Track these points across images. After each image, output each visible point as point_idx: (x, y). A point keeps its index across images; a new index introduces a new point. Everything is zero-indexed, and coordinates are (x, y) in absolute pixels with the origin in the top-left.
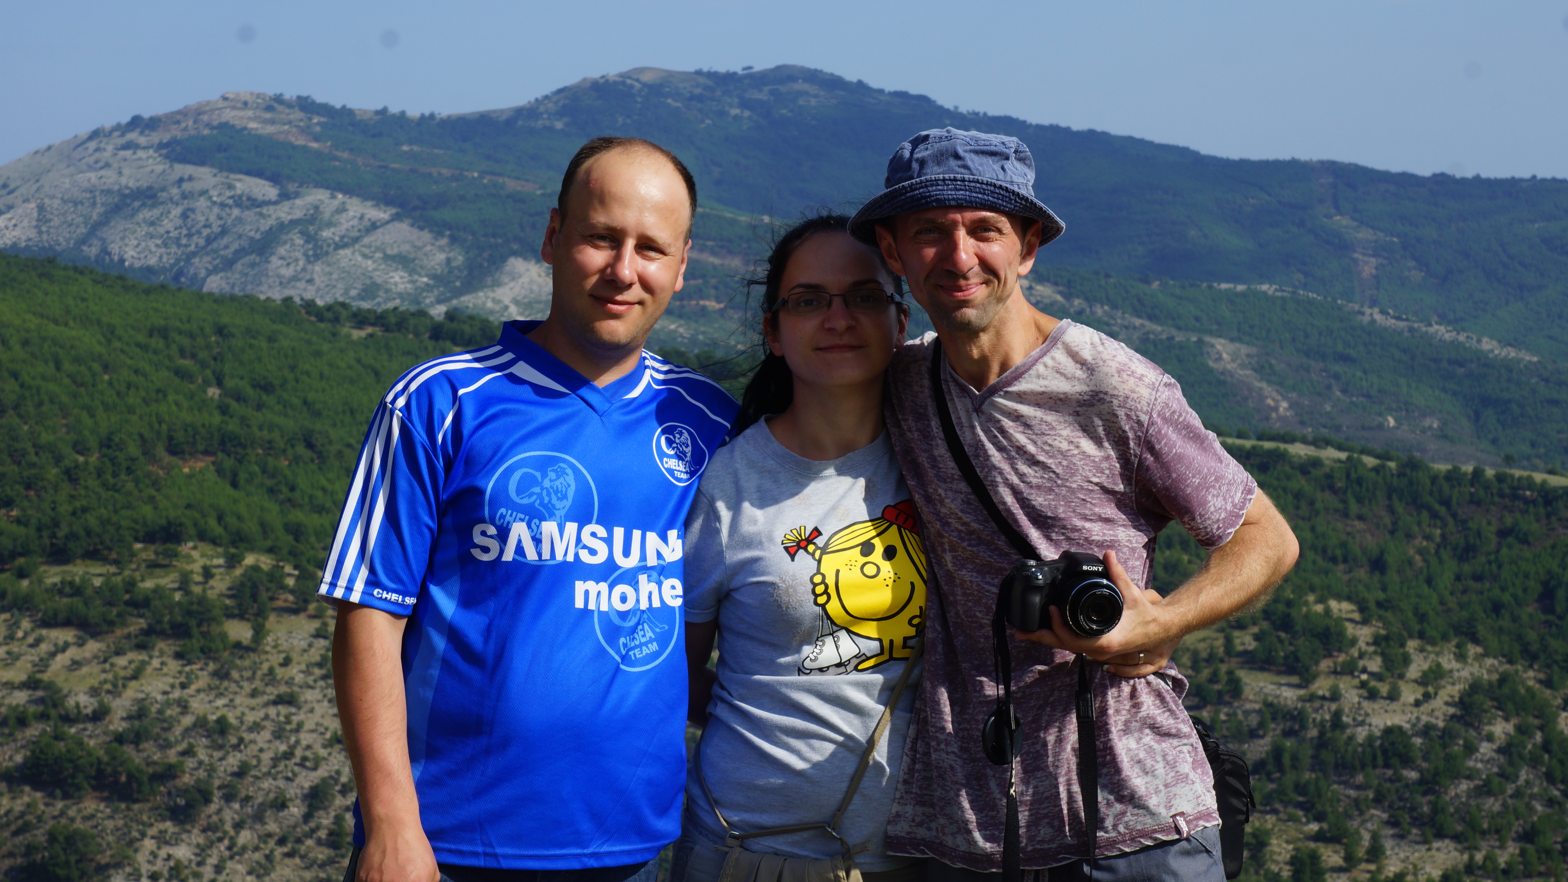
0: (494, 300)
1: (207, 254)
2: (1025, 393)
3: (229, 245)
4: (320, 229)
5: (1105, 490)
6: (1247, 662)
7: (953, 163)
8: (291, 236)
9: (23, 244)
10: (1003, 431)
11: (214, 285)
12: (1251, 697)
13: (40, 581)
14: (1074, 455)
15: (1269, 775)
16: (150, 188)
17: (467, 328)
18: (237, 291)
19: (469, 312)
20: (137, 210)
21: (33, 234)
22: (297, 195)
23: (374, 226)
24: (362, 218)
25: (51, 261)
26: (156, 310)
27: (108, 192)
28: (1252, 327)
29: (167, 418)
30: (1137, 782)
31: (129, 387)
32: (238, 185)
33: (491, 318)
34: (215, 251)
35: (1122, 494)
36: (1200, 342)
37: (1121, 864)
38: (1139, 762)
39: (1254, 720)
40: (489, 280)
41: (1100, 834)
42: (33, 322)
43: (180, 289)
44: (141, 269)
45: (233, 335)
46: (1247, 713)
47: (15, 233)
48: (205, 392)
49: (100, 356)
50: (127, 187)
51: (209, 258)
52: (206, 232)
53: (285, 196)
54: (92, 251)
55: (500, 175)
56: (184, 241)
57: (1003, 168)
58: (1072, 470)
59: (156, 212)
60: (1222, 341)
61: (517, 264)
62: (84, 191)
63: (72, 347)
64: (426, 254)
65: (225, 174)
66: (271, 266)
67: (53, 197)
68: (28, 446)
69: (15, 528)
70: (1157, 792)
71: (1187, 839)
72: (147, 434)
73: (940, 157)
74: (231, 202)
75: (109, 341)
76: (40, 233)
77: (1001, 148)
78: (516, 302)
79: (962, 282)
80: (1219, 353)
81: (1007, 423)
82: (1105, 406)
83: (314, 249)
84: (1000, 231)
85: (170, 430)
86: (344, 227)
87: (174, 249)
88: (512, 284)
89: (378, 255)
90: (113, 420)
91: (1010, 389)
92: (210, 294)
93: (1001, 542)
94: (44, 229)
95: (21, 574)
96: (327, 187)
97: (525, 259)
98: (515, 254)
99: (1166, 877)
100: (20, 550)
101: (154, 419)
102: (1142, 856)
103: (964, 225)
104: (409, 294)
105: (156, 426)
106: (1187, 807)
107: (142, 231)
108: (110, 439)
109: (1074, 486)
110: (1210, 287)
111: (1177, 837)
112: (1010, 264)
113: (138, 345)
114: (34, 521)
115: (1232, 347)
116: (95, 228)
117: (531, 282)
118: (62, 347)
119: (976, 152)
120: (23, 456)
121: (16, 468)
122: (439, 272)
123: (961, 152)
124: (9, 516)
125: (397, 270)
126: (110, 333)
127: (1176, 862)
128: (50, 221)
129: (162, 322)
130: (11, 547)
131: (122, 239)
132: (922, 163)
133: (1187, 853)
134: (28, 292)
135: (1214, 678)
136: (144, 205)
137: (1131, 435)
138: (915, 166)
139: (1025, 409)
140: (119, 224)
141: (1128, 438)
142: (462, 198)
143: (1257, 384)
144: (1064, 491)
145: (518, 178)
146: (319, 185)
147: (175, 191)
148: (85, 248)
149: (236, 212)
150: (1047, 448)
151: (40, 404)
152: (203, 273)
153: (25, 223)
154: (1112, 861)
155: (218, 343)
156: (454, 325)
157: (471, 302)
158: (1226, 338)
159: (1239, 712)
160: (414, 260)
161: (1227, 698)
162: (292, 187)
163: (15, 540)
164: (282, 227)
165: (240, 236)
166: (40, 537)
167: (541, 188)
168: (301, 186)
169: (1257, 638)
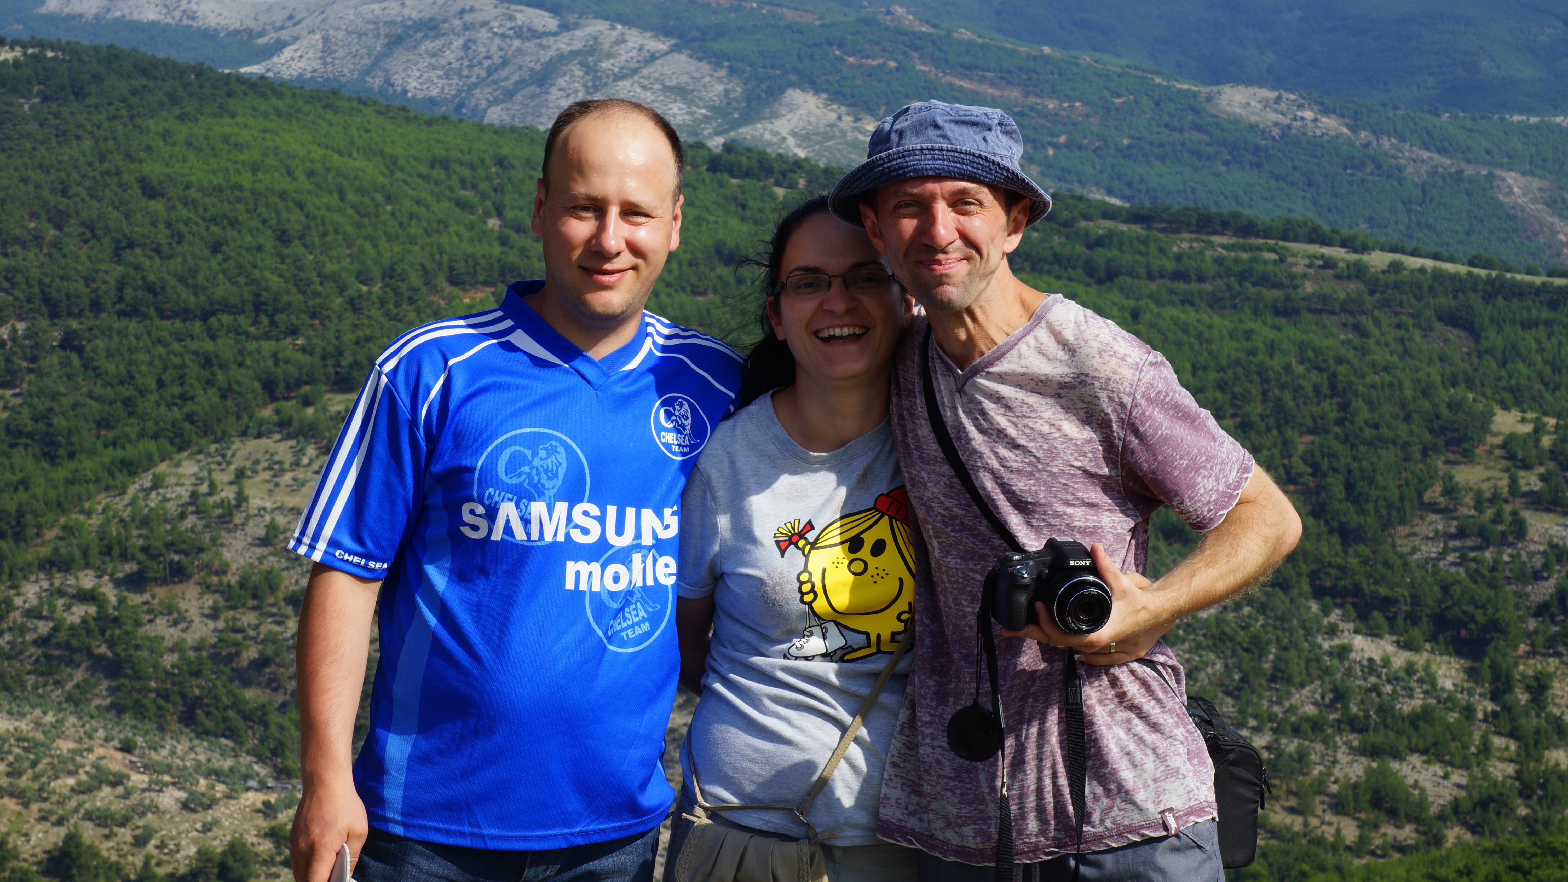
0: (772, 132)
1: (488, 85)
2: (1006, 374)
3: (510, 76)
4: (600, 60)
5: (1088, 474)
6: (1532, 503)
7: (931, 132)
8: (570, 67)
9: (309, 76)
10: (984, 413)
11: (495, 116)
12: (1536, 538)
13: (325, 409)
14: (1055, 439)
15: (1552, 618)
16: (432, 19)
17: (744, 160)
18: (517, 122)
19: (747, 144)
20: (419, 42)
21: (317, 65)
22: (577, 26)
23: (653, 57)
24: (640, 49)
25: (335, 92)
26: (438, 141)
27: (392, 23)
28: (1545, 160)
29: (448, 248)
30: (1127, 775)
31: (411, 218)
32: (519, 16)
33: (769, 150)
34: (496, 82)
35: (1108, 478)
36: (1491, 175)
37: (1108, 860)
38: (1128, 754)
39: (1538, 562)
40: (767, 111)
41: (1086, 828)
42: (318, 153)
43: (461, 121)
44: (423, 99)
45: (513, 167)
46: (1531, 554)
47: (300, 64)
48: (485, 223)
49: (383, 186)
50: (410, 19)
51: (489, 90)
52: (487, 63)
53: (565, 27)
54: (375, 82)
55: (779, 5)
56: (465, 73)
57: (985, 139)
58: (1053, 454)
59: (438, 43)
60: (1513, 174)
61: (795, 96)
62: (369, 22)
63: (356, 178)
64: (704, 86)
65: (506, 5)
66: (551, 97)
67: (337, 28)
68: (313, 275)
69: (299, 356)
70: (1146, 786)
71: (1177, 836)
72: (429, 264)
73: (919, 128)
74: (511, 32)
75: (392, 172)
76: (325, 64)
77: (983, 119)
78: (794, 134)
79: (941, 256)
80: (1509, 187)
81: (988, 405)
82: (1087, 388)
83: (594, 80)
84: (981, 204)
85: (451, 260)
86: (625, 57)
87: (455, 81)
88: (790, 116)
89: (657, 86)
90: (395, 249)
91: (991, 370)
92: (491, 125)
93: (984, 527)
94: (329, 60)
95: (307, 402)
96: (607, 19)
97: (803, 90)
98: (793, 85)
99: (1154, 875)
100: (305, 378)
101: (435, 250)
102: (1129, 852)
103: (944, 198)
104: (688, 126)
105: (438, 257)
106: (1177, 803)
107: (424, 62)
108: (392, 269)
109: (1055, 470)
110: (1502, 119)
111: (1164, 833)
112: (993, 239)
113: (421, 176)
114: (318, 349)
115: (1523, 180)
116: (378, 60)
117: (810, 113)
118: (346, 178)
119: (957, 122)
120: (308, 285)
121: (301, 297)
122: (717, 103)
123: (940, 121)
124: (294, 345)
125: (675, 101)
126: (393, 164)
127: (1164, 858)
128: (335, 52)
129: (444, 153)
130: (296, 375)
131: (405, 70)
132: (901, 134)
133: (1177, 850)
134: (313, 123)
135: (1497, 519)
136: (426, 36)
137: (1113, 417)
138: (894, 137)
139: (1006, 390)
140: (401, 56)
141: (1110, 421)
142: (740, 29)
143: (1550, 219)
144: (1045, 476)
145: (797, 9)
146: (598, 16)
147: (457, 22)
148: (369, 79)
149: (517, 43)
150: (1028, 431)
151: (325, 234)
152: (484, 104)
153: (311, 55)
154: (1099, 856)
155: (497, 174)
156: (732, 157)
157: (748, 133)
158: (1517, 171)
159: (1523, 553)
160: (692, 91)
161: (1510, 539)
162: (571, 18)
163: (300, 368)
164: (563, 58)
165: (520, 68)
166: (325, 365)
167: (820, 19)
168: (580, 17)
169: (1543, 478)
